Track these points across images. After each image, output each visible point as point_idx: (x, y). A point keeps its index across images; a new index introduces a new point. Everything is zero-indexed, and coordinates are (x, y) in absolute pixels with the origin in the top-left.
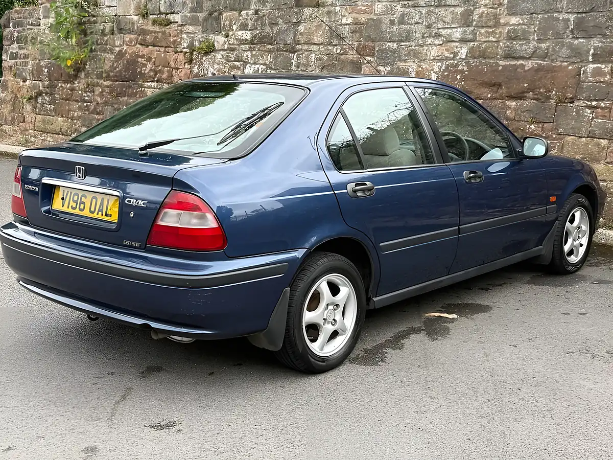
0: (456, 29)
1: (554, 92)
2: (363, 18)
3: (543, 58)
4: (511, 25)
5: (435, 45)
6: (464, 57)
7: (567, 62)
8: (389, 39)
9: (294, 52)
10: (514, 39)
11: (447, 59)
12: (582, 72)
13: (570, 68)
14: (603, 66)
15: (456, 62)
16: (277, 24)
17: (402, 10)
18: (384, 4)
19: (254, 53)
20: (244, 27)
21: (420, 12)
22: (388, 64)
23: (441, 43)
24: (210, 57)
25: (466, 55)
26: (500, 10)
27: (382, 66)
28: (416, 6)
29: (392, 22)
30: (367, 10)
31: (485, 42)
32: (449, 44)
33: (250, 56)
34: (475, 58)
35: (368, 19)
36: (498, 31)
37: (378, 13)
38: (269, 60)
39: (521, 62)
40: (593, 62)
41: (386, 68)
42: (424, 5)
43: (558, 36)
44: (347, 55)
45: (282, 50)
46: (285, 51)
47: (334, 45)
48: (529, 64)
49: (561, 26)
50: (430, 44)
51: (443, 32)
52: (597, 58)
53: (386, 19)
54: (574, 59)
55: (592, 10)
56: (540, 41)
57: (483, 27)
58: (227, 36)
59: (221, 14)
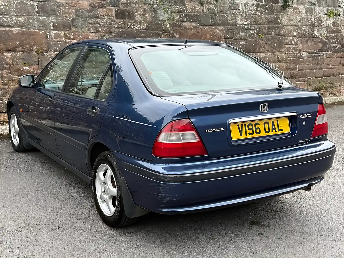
1: (35, 47)
3: (22, 26)
7: (38, 29)
12: (48, 35)
13: (41, 33)
14: (60, 32)
39: (7, 29)
40: (53, 30)
43: (30, 14)
48: (15, 30)
49: (30, 8)
52: (55, 28)
54: (42, 28)
56: (17, 16)
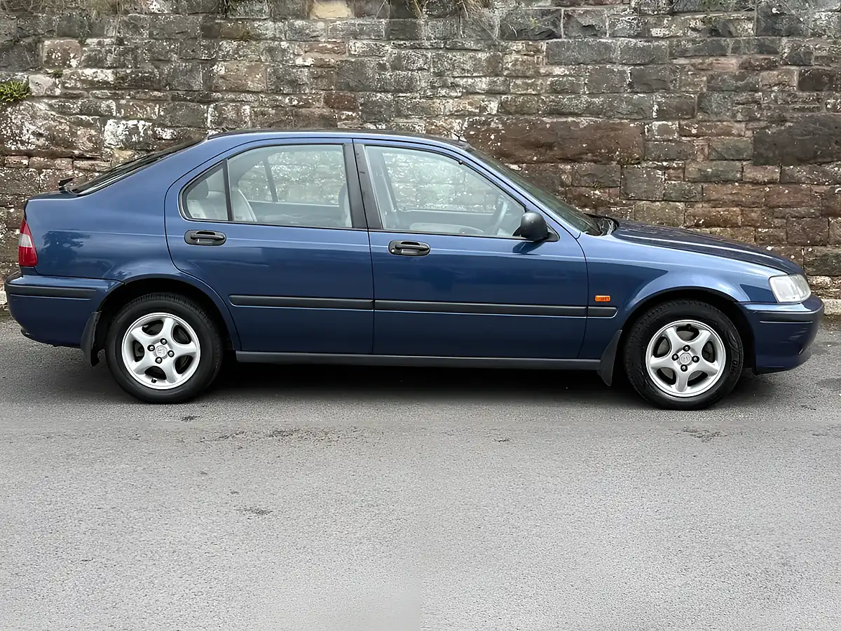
0: (479, 79)
1: (617, 153)
2: (332, 59)
3: (597, 115)
4: (554, 76)
5: (451, 97)
6: (494, 112)
7: (627, 119)
8: (380, 88)
9: (208, 103)
10: (559, 93)
11: (471, 114)
12: (646, 130)
13: (632, 125)
14: (670, 123)
15: (484, 119)
16: (169, 61)
17: (396, 51)
18: (365, 42)
19: (123, 102)
20: (95, 61)
21: (426, 56)
22: (380, 121)
23: (460, 94)
24: (22, 107)
25: (498, 111)
26: (538, 58)
27: (371, 123)
28: (416, 48)
29: (382, 67)
30: (336, 48)
31: (522, 95)
32: (470, 96)
33: (114, 108)
34: (511, 114)
35: (342, 61)
36: (539, 83)
37: (356, 53)
38: (157, 113)
39: (570, 119)
40: (657, 119)
41: (378, 126)
42: (429, 47)
43: (614, 90)
44: (308, 107)
45: (185, 100)
46: (190, 101)
47: (286, 94)
48: (584, 121)
49: (616, 79)
50: (444, 96)
51: (462, 82)
52: (662, 115)
53: (372, 62)
54: (635, 116)
55: (652, 62)
56: (591, 95)
57: (517, 77)
58: (57, 75)
59: (40, 41)
